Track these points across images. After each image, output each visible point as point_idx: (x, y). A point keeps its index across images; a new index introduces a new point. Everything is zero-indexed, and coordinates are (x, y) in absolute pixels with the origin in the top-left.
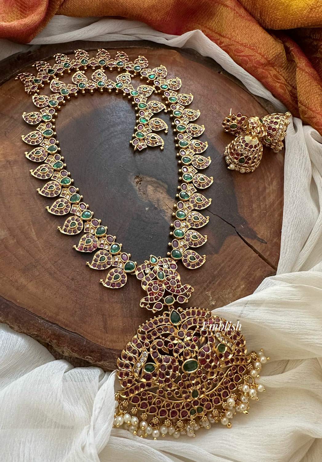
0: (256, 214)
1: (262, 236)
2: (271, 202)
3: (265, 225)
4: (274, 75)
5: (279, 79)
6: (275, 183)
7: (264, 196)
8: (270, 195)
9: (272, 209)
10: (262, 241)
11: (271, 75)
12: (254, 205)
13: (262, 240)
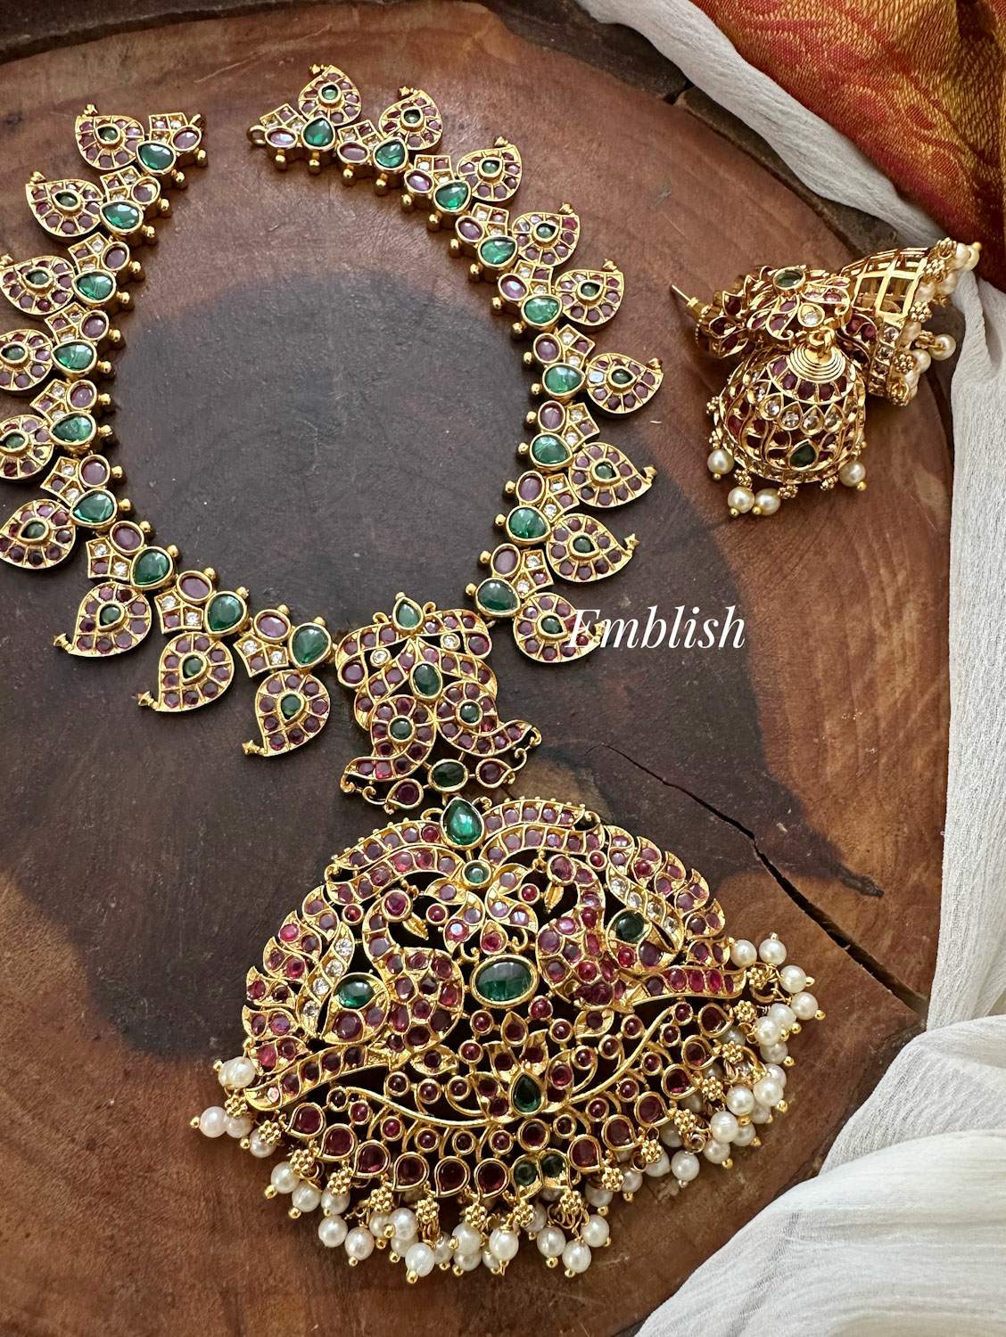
0: (838, 767)
1: (863, 862)
2: (895, 703)
3: (873, 811)
4: (912, 107)
5: (930, 126)
6: (911, 614)
7: (866, 678)
8: (893, 673)
9: (901, 735)
10: (861, 886)
11: (899, 111)
12: (827, 725)
13: (864, 881)
